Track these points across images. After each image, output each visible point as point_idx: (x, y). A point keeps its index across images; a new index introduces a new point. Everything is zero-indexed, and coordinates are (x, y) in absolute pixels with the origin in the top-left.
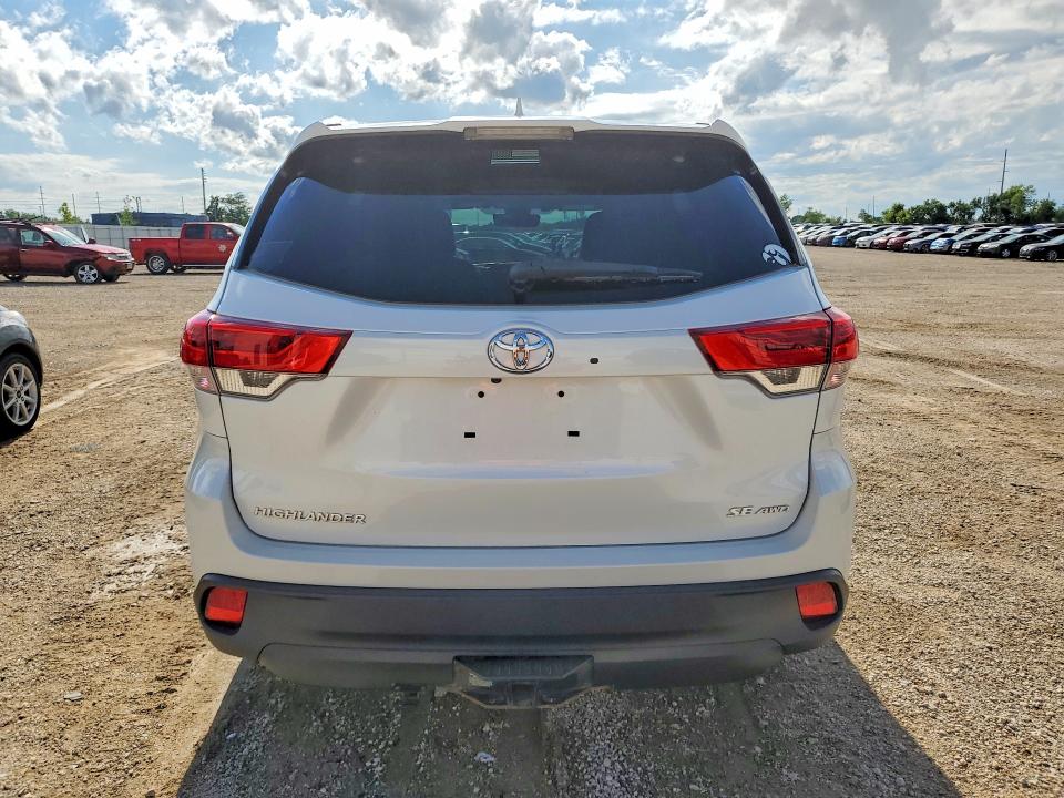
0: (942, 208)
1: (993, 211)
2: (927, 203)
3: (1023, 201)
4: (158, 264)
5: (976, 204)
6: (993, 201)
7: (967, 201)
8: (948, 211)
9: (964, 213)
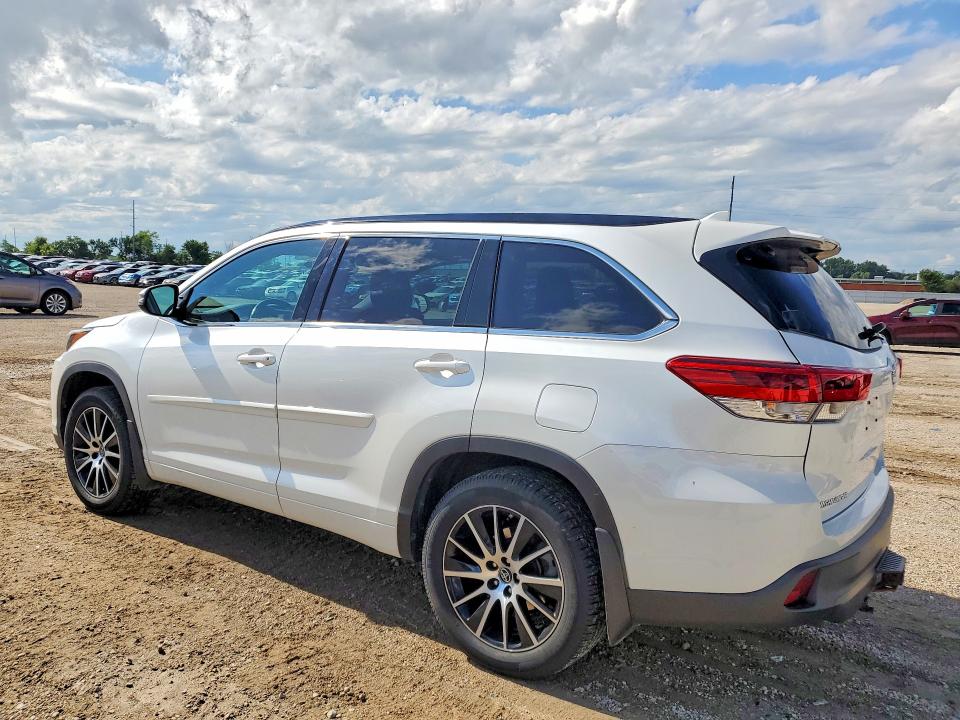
0: (83, 245)
1: (128, 251)
2: (70, 239)
3: (150, 244)
5: (113, 242)
6: (127, 241)
7: (106, 240)
8: (90, 248)
9: (104, 250)
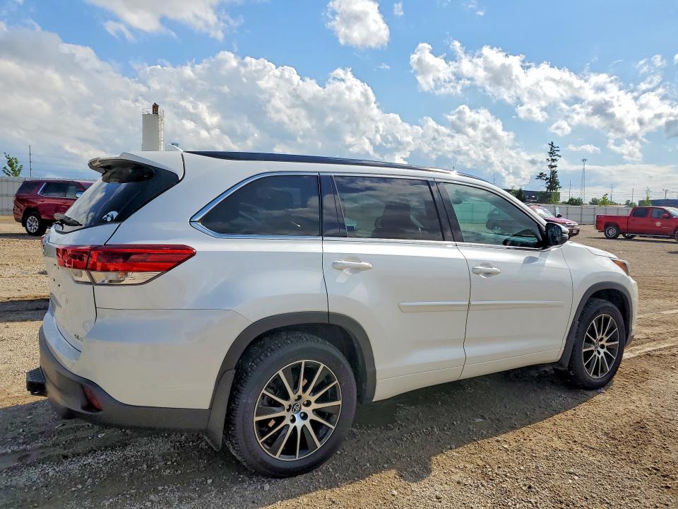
4: (612, 232)
